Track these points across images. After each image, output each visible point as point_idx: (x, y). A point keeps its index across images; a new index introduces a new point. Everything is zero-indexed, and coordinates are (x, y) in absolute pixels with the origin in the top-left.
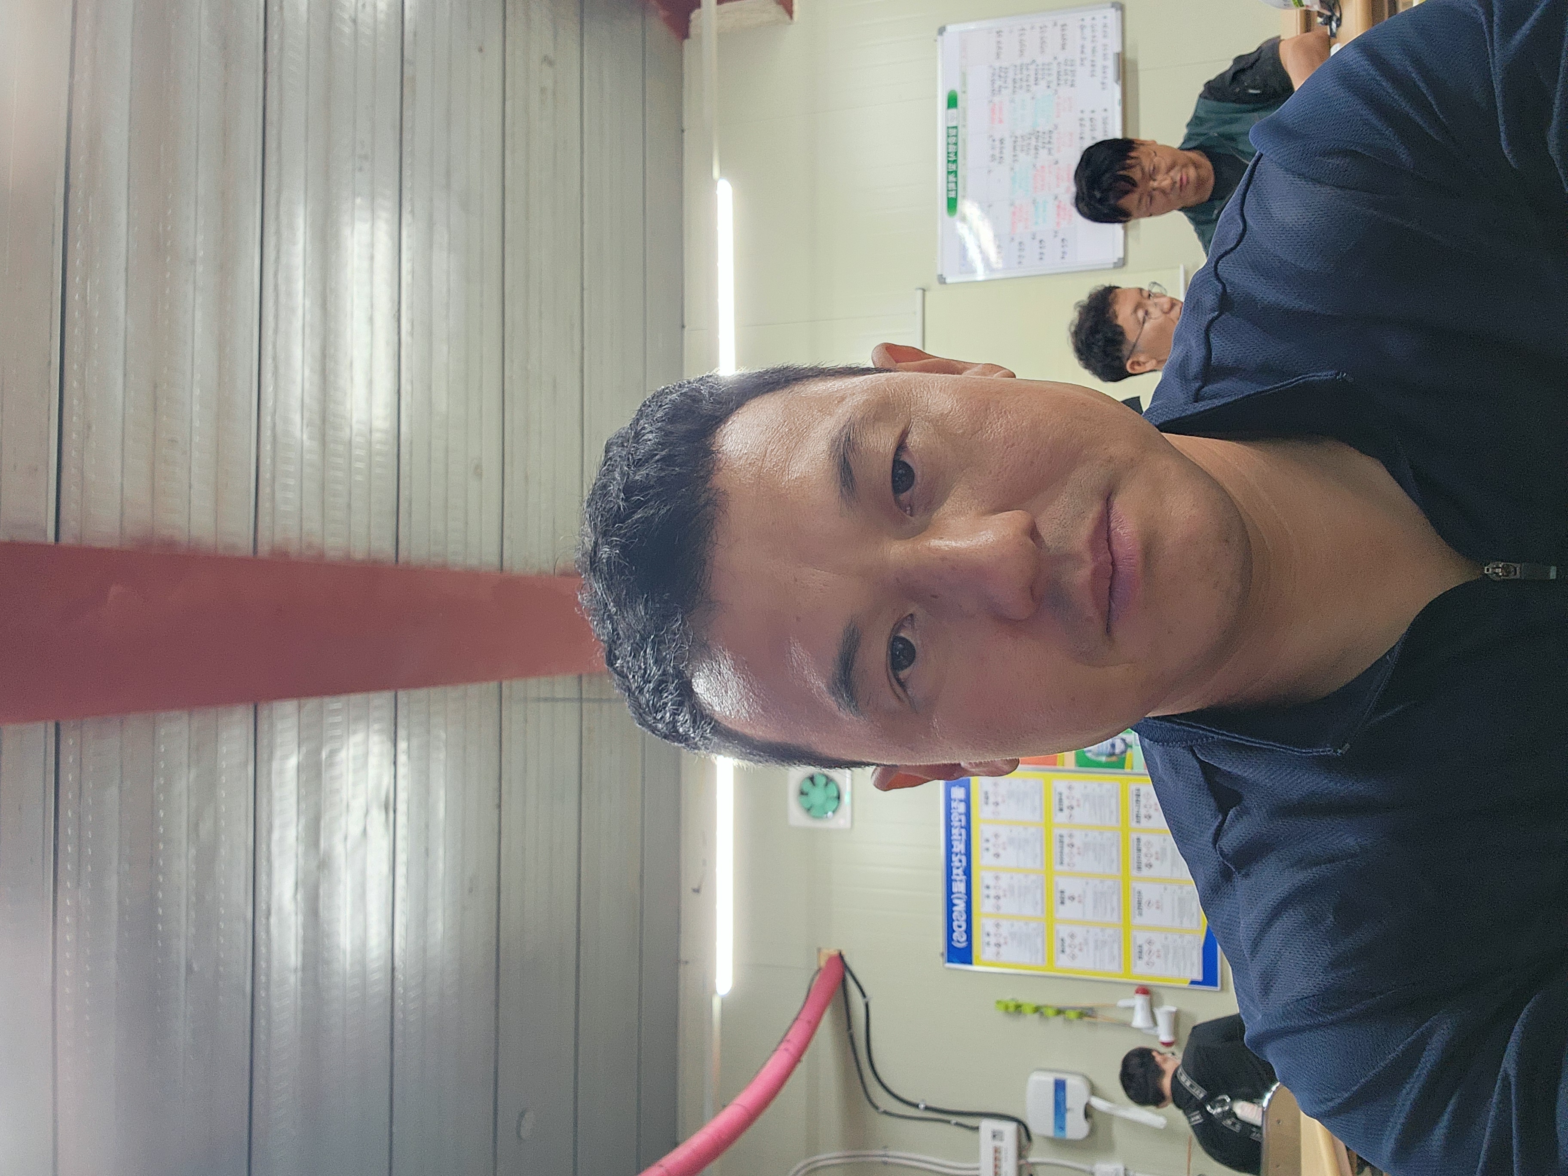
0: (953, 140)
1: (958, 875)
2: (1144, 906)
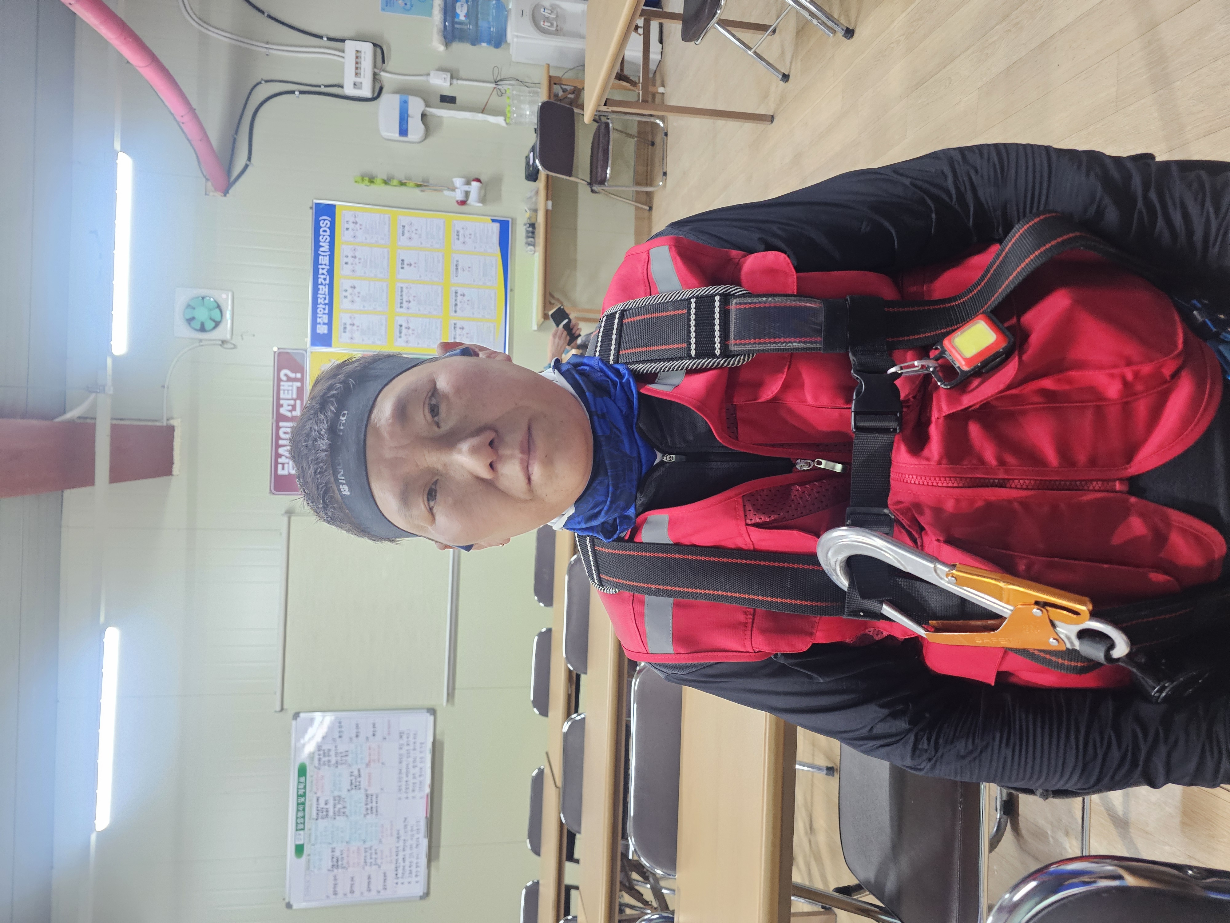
0: (301, 820)
1: (323, 269)
2: (460, 270)
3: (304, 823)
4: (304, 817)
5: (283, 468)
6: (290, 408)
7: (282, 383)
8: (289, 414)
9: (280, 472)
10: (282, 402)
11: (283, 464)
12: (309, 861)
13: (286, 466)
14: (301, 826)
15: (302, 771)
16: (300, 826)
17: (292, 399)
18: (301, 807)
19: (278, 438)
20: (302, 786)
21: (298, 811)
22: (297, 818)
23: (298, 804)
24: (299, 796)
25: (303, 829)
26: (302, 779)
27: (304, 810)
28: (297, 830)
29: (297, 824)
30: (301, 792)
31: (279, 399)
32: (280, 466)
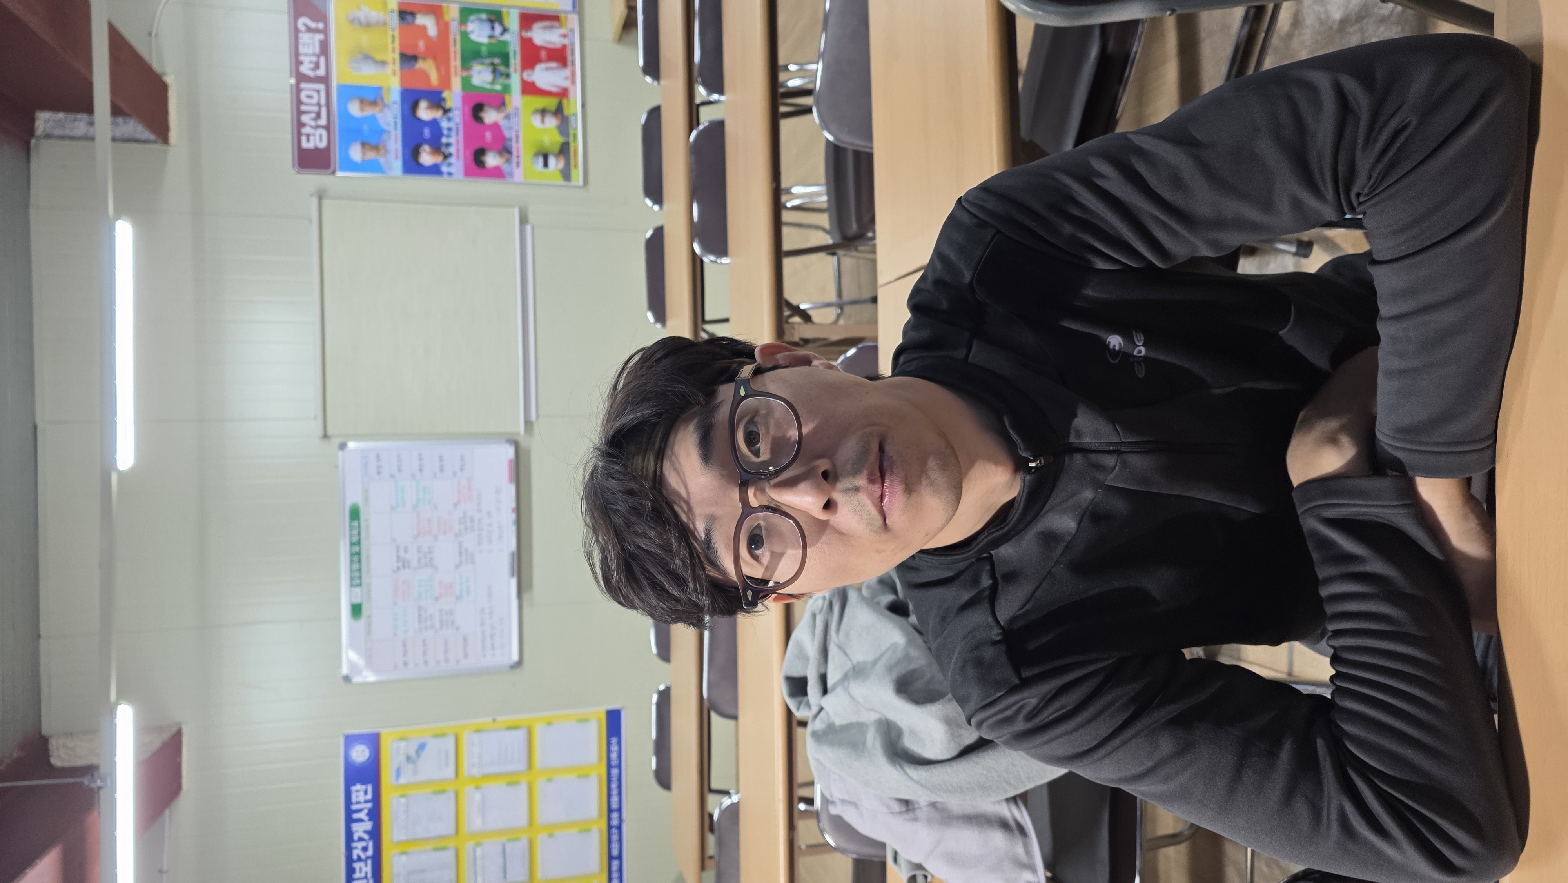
0: (357, 575)
3: (360, 577)
4: (360, 570)
5: (308, 140)
6: (312, 66)
7: (301, 35)
8: (311, 74)
9: (305, 145)
10: (301, 58)
11: (308, 136)
12: (369, 625)
13: (311, 138)
14: (358, 582)
15: (355, 514)
16: (357, 579)
17: (314, 55)
18: (356, 558)
19: (299, 102)
20: (355, 532)
21: (352, 562)
22: (351, 571)
23: (352, 555)
24: (352, 544)
25: (360, 585)
26: (355, 524)
27: (359, 561)
28: (352, 585)
29: (352, 579)
30: (355, 539)
31: (297, 54)
32: (304, 139)
